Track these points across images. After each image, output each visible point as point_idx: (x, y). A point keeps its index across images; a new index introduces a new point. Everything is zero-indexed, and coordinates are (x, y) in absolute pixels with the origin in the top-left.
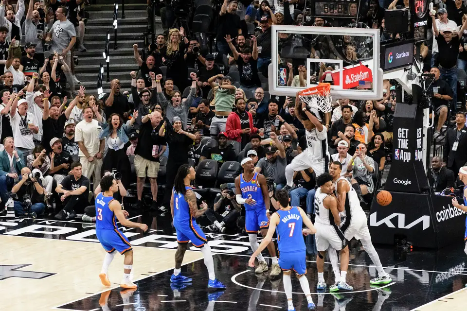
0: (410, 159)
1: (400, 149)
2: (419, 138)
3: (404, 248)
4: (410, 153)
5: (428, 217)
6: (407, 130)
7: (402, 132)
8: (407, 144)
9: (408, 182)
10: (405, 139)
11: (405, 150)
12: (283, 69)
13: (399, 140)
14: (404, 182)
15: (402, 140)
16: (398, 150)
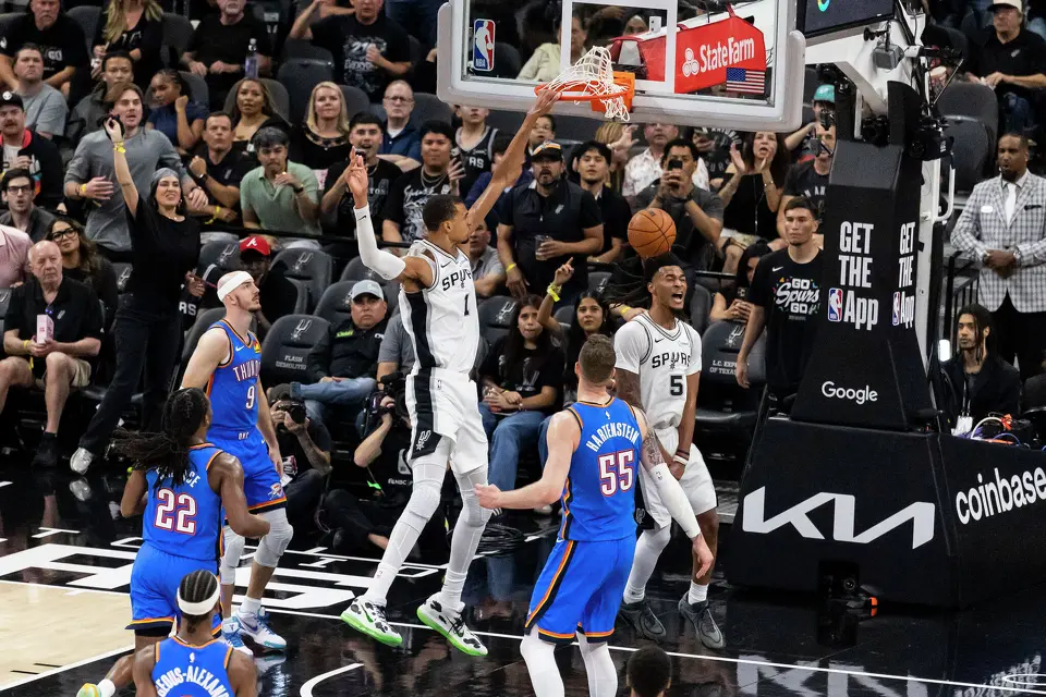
0: (875, 322)
1: (846, 288)
2: (906, 255)
3: (852, 604)
4: (876, 302)
5: (930, 507)
6: (869, 227)
7: (853, 235)
8: (867, 272)
9: (868, 395)
10: (863, 255)
11: (861, 292)
12: (486, 22)
13: (843, 259)
14: (855, 394)
15: (853, 258)
16: (837, 290)
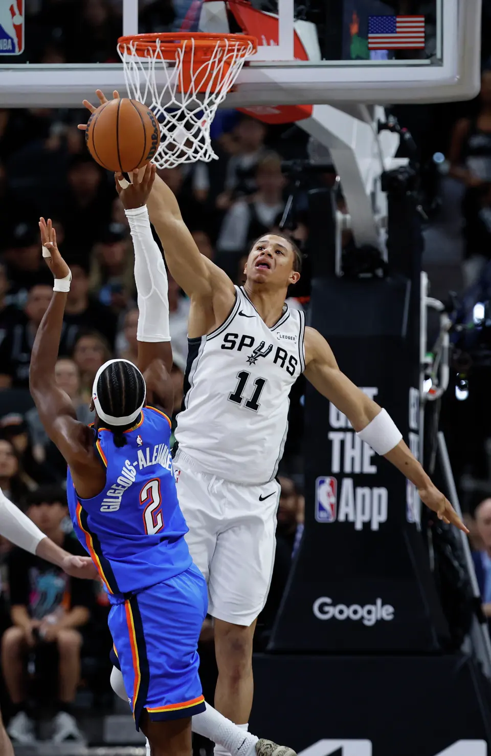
0: (383, 517)
1: (341, 476)
2: (414, 431)
4: (383, 491)
8: (369, 453)
9: (382, 612)
11: (361, 480)
13: (335, 437)
14: (362, 612)
15: (349, 436)
16: (328, 480)
